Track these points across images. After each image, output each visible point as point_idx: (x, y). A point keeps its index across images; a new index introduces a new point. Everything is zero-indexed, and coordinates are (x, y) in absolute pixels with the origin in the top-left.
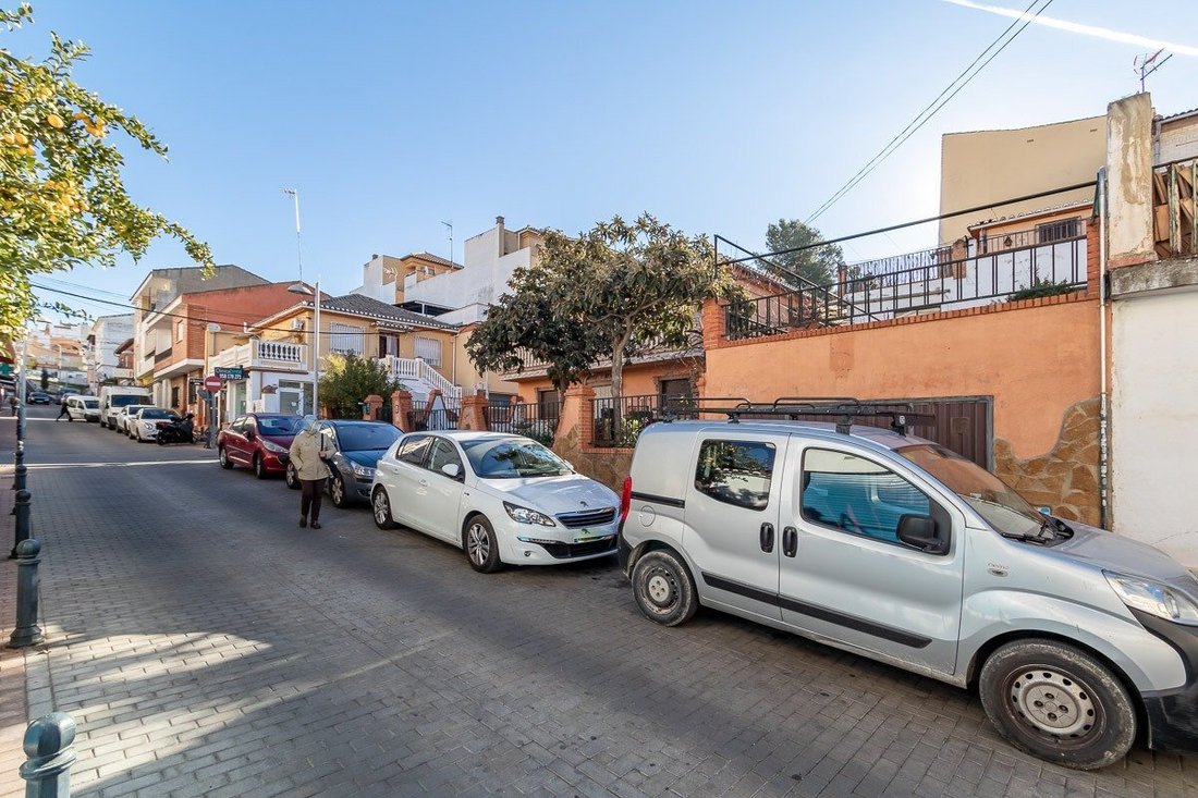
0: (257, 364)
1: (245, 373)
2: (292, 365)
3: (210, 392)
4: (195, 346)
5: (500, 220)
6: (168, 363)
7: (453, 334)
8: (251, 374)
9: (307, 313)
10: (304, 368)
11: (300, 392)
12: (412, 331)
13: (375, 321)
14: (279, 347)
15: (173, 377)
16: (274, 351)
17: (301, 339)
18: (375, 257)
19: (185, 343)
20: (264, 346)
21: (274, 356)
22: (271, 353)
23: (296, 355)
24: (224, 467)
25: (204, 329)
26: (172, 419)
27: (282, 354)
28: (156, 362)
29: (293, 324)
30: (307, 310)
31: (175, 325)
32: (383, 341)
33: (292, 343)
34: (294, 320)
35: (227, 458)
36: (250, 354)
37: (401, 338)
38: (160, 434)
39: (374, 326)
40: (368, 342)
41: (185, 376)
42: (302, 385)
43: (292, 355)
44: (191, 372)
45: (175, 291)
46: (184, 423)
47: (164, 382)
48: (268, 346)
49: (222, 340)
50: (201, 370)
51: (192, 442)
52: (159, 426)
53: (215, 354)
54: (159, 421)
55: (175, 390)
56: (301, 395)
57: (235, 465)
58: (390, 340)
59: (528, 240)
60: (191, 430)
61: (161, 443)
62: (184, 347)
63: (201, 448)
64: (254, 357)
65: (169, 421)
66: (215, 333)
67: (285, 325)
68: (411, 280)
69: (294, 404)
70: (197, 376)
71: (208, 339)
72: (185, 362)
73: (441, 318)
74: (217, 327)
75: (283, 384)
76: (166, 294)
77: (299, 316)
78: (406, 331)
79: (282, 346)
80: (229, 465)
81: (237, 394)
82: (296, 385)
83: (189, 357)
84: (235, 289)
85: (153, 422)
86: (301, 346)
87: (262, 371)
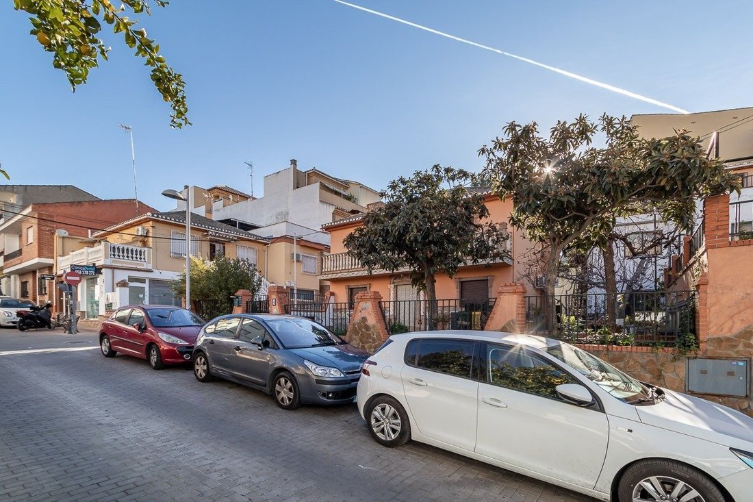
0: (109, 262)
1: (98, 270)
2: (138, 264)
3: (70, 286)
4: (45, 246)
5: (294, 162)
6: (19, 262)
7: (265, 244)
8: (103, 271)
9: (151, 223)
10: (150, 267)
11: (146, 286)
12: (236, 240)
13: (207, 232)
14: (128, 250)
15: (22, 273)
16: (123, 253)
17: (145, 244)
18: (186, 187)
19: (36, 244)
20: (114, 248)
21: (123, 256)
22: (121, 254)
23: (142, 257)
24: (107, 356)
25: (53, 234)
26: (31, 308)
27: (130, 255)
28: (5, 260)
29: (139, 230)
30: (151, 220)
31: (24, 231)
32: (213, 248)
33: (138, 247)
34: (140, 228)
35: (110, 348)
36: (102, 254)
37: (226, 246)
38: (21, 321)
39: (205, 236)
40: (201, 247)
41: (34, 272)
42: (147, 281)
43: (138, 256)
44: (39, 269)
45: (21, 203)
46: (43, 311)
47: (12, 277)
48: (118, 248)
49: (69, 243)
50: (50, 267)
51: (50, 327)
52: (19, 314)
53: (63, 255)
54: (19, 309)
55: (24, 284)
56: (147, 290)
57: (118, 353)
58: (218, 247)
59: (314, 178)
60: (50, 317)
61: (22, 329)
62: (35, 249)
63: (61, 334)
64: (106, 257)
65: (28, 310)
66: (63, 238)
67: (133, 231)
68: (218, 205)
69: (141, 296)
70: (47, 272)
71: (57, 243)
72: (36, 260)
73: (253, 232)
74: (64, 233)
75: (132, 279)
76: (13, 205)
77: (144, 225)
78: (230, 241)
79: (130, 249)
80: (112, 354)
81: (88, 287)
82: (142, 281)
83: (40, 256)
84: (80, 202)
85: (14, 311)
86: (146, 249)
87: (113, 268)
